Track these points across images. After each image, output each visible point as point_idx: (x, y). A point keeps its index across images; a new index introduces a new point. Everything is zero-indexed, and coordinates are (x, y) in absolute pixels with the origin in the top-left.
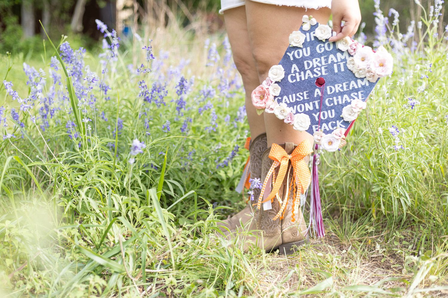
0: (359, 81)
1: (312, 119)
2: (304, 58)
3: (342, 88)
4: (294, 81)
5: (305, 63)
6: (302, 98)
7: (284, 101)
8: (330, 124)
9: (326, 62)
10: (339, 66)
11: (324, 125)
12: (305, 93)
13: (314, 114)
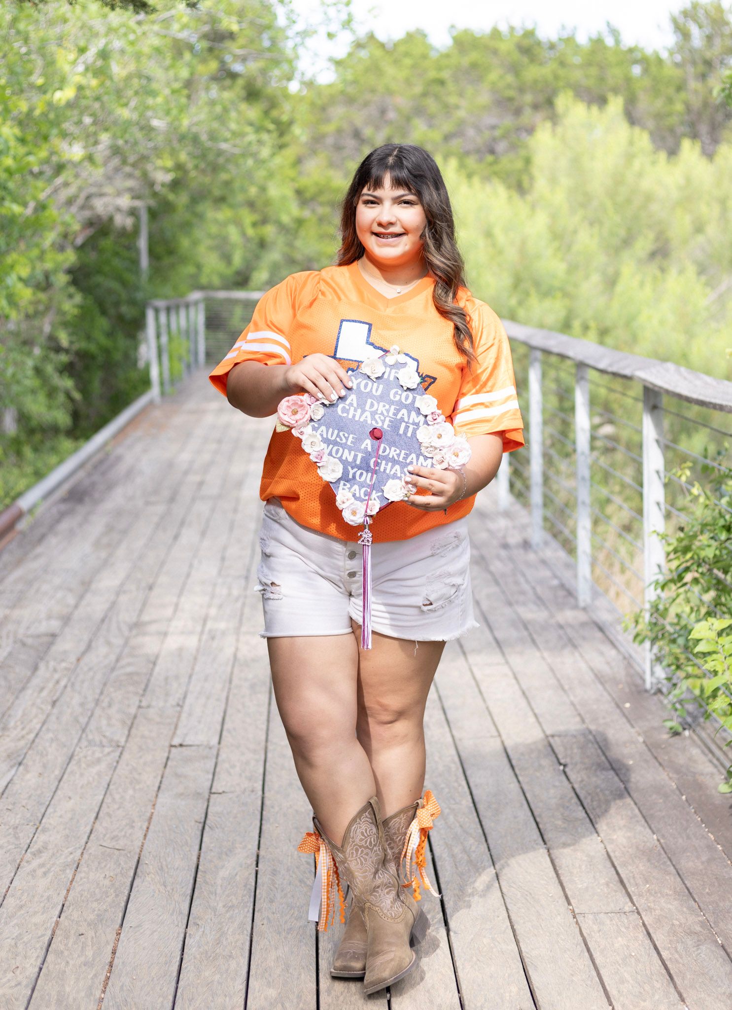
0: (421, 458)
1: (345, 472)
2: (370, 395)
3: (399, 455)
4: (345, 415)
5: (369, 401)
6: (344, 441)
7: (319, 431)
8: (363, 490)
9: (395, 414)
10: (407, 427)
11: (356, 487)
12: (351, 436)
13: (349, 468)
